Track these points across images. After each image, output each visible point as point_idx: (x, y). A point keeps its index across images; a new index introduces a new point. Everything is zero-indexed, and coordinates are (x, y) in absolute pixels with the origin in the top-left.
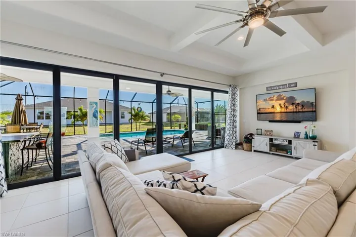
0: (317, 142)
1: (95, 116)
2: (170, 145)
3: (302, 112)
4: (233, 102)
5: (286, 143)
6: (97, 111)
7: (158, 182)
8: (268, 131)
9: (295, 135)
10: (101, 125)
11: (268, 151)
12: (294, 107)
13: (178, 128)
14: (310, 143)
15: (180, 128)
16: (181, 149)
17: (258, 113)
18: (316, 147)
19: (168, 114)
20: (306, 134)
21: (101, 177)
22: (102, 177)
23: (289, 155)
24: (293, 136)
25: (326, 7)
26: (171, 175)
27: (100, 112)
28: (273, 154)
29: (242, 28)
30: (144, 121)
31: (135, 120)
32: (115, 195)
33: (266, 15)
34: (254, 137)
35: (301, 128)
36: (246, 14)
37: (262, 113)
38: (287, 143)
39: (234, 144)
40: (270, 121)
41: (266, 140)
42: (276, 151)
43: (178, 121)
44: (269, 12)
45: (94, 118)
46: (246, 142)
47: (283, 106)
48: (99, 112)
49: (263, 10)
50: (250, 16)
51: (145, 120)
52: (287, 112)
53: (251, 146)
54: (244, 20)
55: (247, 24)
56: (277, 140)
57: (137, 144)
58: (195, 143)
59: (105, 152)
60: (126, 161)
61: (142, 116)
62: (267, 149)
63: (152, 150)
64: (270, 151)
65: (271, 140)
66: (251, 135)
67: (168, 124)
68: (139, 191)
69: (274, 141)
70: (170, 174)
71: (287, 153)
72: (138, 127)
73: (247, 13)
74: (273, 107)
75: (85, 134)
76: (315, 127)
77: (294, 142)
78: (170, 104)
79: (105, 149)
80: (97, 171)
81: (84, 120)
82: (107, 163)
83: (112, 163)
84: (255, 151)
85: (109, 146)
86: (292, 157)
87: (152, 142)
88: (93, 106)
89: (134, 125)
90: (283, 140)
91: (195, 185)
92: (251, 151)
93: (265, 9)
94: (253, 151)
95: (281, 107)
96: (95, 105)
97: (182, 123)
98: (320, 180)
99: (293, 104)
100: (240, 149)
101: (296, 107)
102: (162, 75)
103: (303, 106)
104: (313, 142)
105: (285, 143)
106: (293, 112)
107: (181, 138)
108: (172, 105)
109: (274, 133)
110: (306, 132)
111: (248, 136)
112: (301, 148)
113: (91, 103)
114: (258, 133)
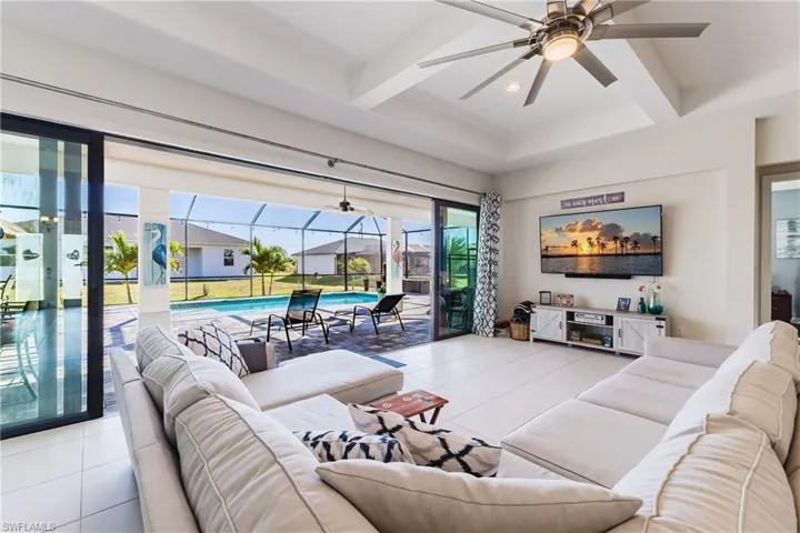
0: (664, 319)
1: (158, 259)
2: (346, 328)
3: (635, 255)
4: (491, 232)
5: (601, 322)
6: (164, 248)
7: (344, 437)
8: (564, 296)
9: (619, 305)
10: (174, 280)
11: (564, 341)
12: (619, 245)
13: (363, 288)
14: (650, 323)
15: (366, 290)
16: (370, 337)
17: (543, 256)
18: (663, 330)
19: (339, 256)
20: (642, 302)
21: (177, 428)
22: (182, 430)
23: (606, 347)
24: (615, 307)
25: (708, 24)
26: (375, 416)
27: (171, 248)
28: (573, 346)
29: (526, 61)
30: (281, 273)
31: (258, 270)
32: (224, 488)
33: (582, 32)
34: (534, 310)
35: (632, 289)
36: (539, 26)
37: (551, 257)
38: (604, 322)
39: (491, 324)
40: (568, 275)
41: (560, 315)
42: (581, 340)
43: (363, 273)
44: (590, 26)
45: (156, 265)
46: (518, 321)
47: (596, 243)
48: (168, 249)
49: (578, 20)
50: (548, 31)
51: (283, 270)
52: (603, 255)
53: (528, 329)
54: (533, 41)
55: (538, 51)
56: (582, 315)
57: (266, 326)
58: (403, 322)
59: (188, 354)
60: (244, 372)
61: (277, 261)
62: (561, 336)
63: (304, 341)
64: (568, 339)
65: (570, 316)
66: (528, 304)
67: (339, 279)
68: (299, 477)
69: (576, 319)
70: (373, 412)
71: (603, 344)
72: (267, 285)
73: (543, 23)
74: (575, 244)
75: (131, 302)
76: (659, 287)
77: (619, 319)
78: (345, 233)
79: (186, 344)
80: (166, 411)
81: (129, 269)
82: (196, 387)
83: (210, 387)
84: (536, 340)
85: (199, 335)
86: (613, 353)
87: (303, 321)
88: (154, 235)
89: (257, 281)
90: (596, 315)
91: (443, 441)
92: (528, 340)
93: (582, 18)
94: (531, 339)
95: (591, 244)
96: (158, 232)
97: (370, 277)
98: (736, 417)
99: (616, 239)
100: (504, 336)
101: (622, 246)
102: (331, 164)
103: (636, 243)
104: (657, 319)
105: (599, 322)
106: (616, 255)
107: (372, 313)
108: (349, 235)
109: (575, 301)
110: (642, 299)
111: (523, 307)
112: (633, 332)
113: (148, 227)
114: (543, 301)
